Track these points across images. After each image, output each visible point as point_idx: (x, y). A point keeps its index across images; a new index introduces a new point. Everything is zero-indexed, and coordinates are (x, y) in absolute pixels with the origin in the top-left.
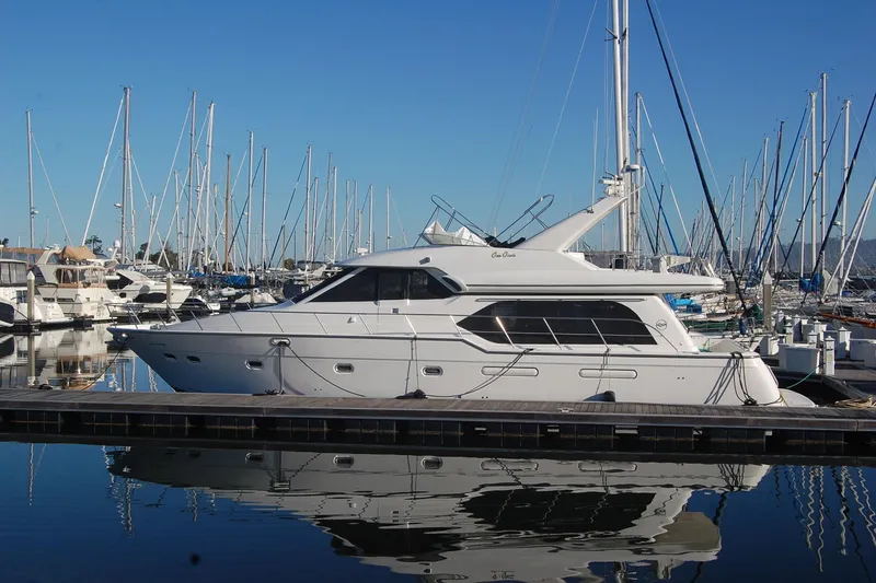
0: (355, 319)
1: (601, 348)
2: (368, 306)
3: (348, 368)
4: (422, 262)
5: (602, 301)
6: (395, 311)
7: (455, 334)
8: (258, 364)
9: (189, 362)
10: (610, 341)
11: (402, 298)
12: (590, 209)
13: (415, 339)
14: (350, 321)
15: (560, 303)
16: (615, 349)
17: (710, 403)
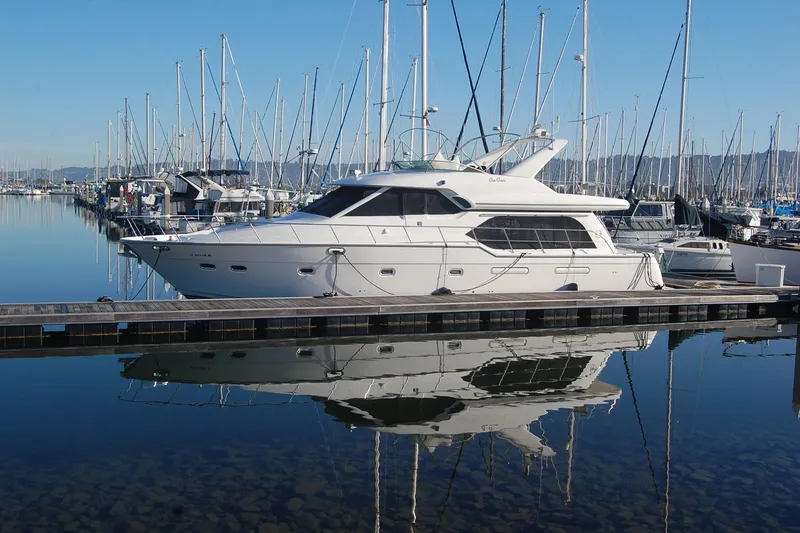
0: (388, 230)
1: (568, 252)
2: (395, 219)
3: (390, 272)
4: (438, 184)
5: (562, 217)
6: (419, 224)
7: (467, 243)
8: (310, 271)
9: (232, 271)
10: (575, 247)
11: (423, 213)
12: (550, 146)
13: (446, 247)
14: (384, 232)
15: (536, 217)
16: (578, 252)
17: (630, 289)
